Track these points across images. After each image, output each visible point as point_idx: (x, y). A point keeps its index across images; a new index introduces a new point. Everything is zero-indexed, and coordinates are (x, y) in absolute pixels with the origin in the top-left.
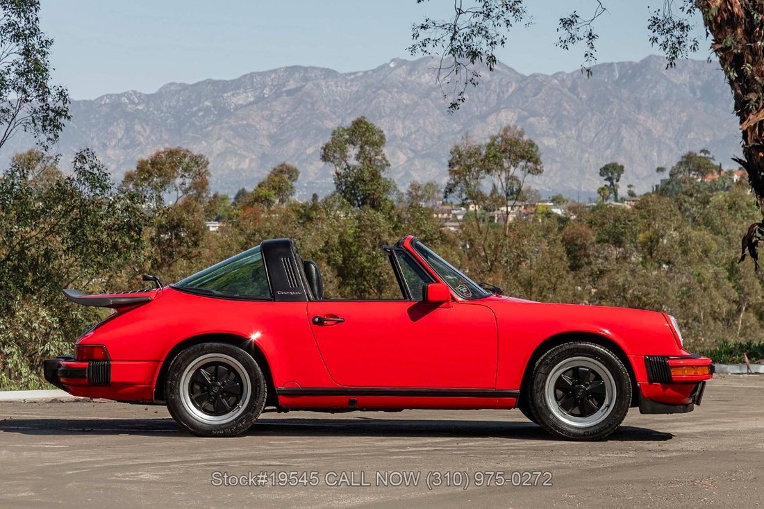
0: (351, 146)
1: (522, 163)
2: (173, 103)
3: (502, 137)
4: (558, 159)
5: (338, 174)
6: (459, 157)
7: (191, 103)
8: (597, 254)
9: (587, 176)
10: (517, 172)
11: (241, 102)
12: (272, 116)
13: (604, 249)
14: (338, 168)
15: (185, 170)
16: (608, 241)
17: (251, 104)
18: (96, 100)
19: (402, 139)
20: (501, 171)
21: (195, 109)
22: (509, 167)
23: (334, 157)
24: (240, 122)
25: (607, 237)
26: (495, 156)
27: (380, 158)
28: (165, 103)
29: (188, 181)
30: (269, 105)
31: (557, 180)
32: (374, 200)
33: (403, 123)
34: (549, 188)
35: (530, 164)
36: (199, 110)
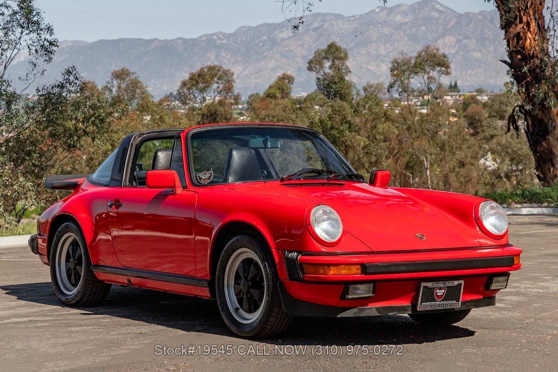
0: (327, 60)
1: (438, 69)
2: (244, 38)
3: (425, 51)
4: (482, 65)
5: (318, 79)
6: (398, 65)
7: (255, 38)
8: (488, 125)
9: (501, 75)
10: (434, 74)
11: (285, 36)
12: (304, 44)
13: (493, 122)
14: (318, 75)
15: (219, 79)
16: (496, 117)
17: (290, 37)
18: (198, 38)
19: (385, 56)
20: (424, 74)
21: (257, 41)
22: (430, 71)
23: (316, 68)
24: (285, 49)
25: (495, 114)
26: (420, 64)
27: (344, 67)
28: (239, 38)
29: (221, 86)
30: (302, 37)
31: (482, 78)
32: (340, 94)
33: (385, 46)
34: (477, 83)
35: (443, 69)
36: (259, 42)
